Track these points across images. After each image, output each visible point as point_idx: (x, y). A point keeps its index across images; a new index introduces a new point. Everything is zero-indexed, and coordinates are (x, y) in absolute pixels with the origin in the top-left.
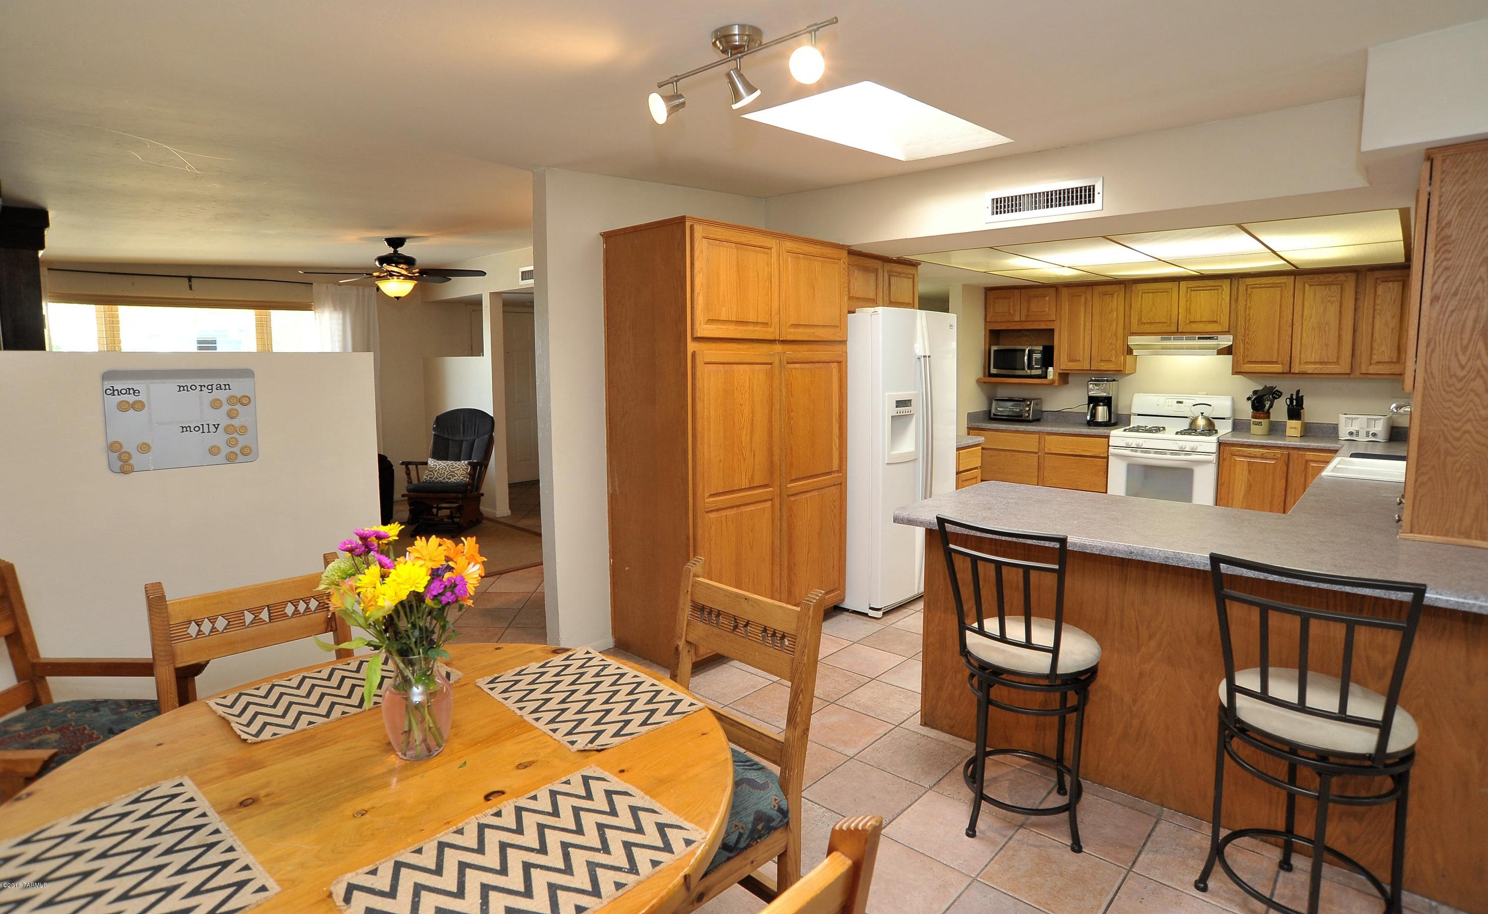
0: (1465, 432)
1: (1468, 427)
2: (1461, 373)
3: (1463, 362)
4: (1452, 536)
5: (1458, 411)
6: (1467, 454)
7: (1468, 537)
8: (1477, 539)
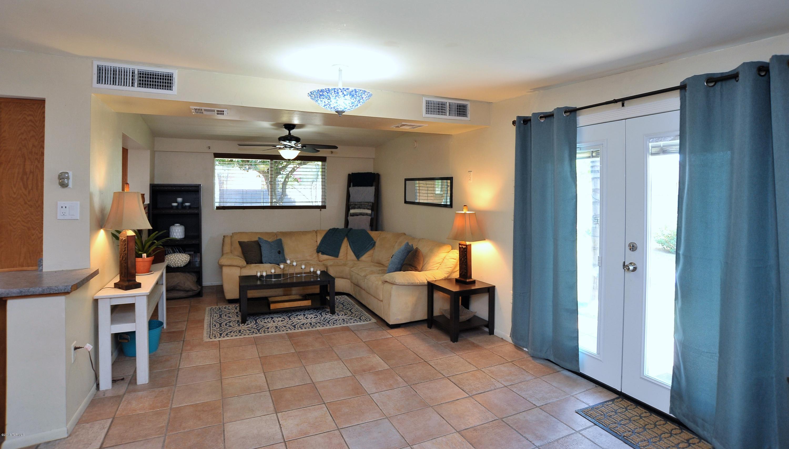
0: (18, 221)
1: (19, 219)
2: (15, 196)
3: (15, 191)
4: (16, 267)
5: (14, 212)
6: (19, 231)
7: (23, 266)
8: (26, 267)
